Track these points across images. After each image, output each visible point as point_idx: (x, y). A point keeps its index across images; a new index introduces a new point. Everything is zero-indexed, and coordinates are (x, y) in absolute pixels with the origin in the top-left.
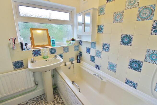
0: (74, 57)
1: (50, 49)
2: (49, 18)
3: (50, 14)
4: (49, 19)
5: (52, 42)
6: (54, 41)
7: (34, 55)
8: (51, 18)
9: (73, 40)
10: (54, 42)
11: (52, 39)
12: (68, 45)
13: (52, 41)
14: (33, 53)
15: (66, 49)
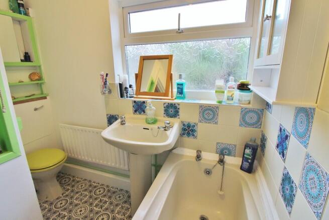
0: (235, 146)
1: (164, 104)
2: (177, 28)
3: (179, 14)
4: (176, 30)
5: (178, 88)
6: (182, 85)
7: (136, 111)
8: (181, 27)
9: (243, 87)
10: (182, 89)
11: (176, 80)
12: (220, 102)
13: (178, 84)
14: (133, 106)
15: (209, 113)
